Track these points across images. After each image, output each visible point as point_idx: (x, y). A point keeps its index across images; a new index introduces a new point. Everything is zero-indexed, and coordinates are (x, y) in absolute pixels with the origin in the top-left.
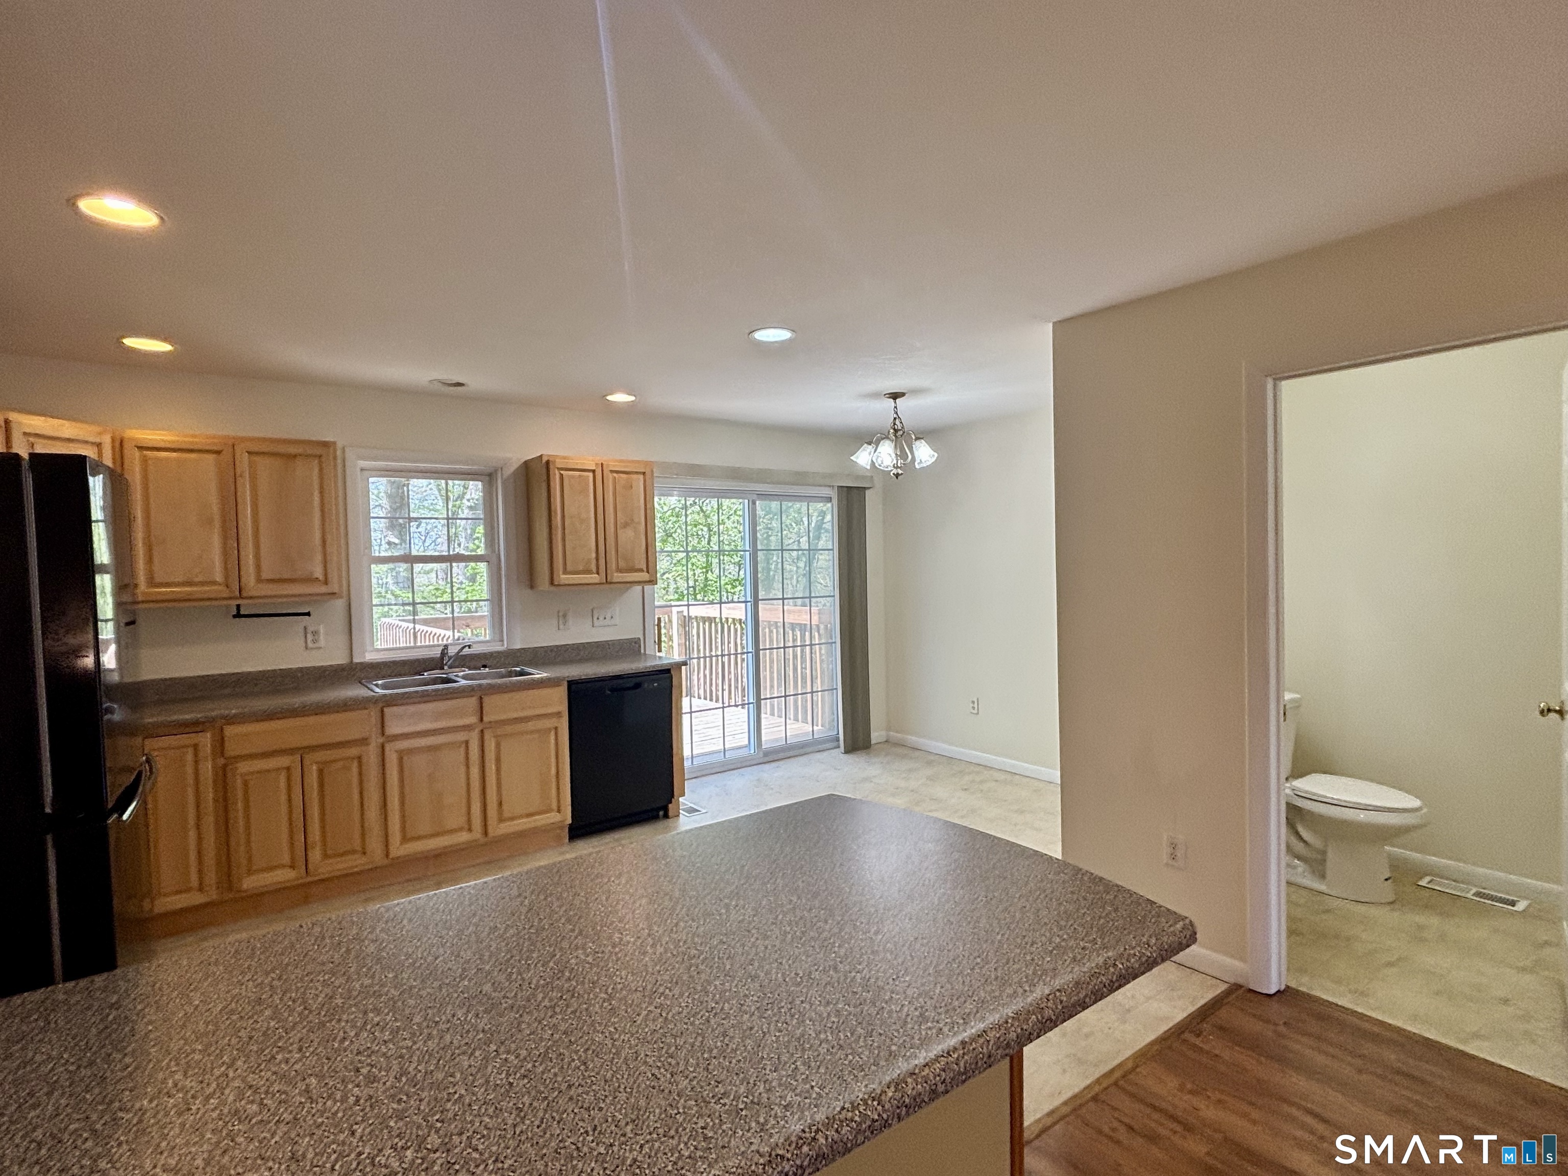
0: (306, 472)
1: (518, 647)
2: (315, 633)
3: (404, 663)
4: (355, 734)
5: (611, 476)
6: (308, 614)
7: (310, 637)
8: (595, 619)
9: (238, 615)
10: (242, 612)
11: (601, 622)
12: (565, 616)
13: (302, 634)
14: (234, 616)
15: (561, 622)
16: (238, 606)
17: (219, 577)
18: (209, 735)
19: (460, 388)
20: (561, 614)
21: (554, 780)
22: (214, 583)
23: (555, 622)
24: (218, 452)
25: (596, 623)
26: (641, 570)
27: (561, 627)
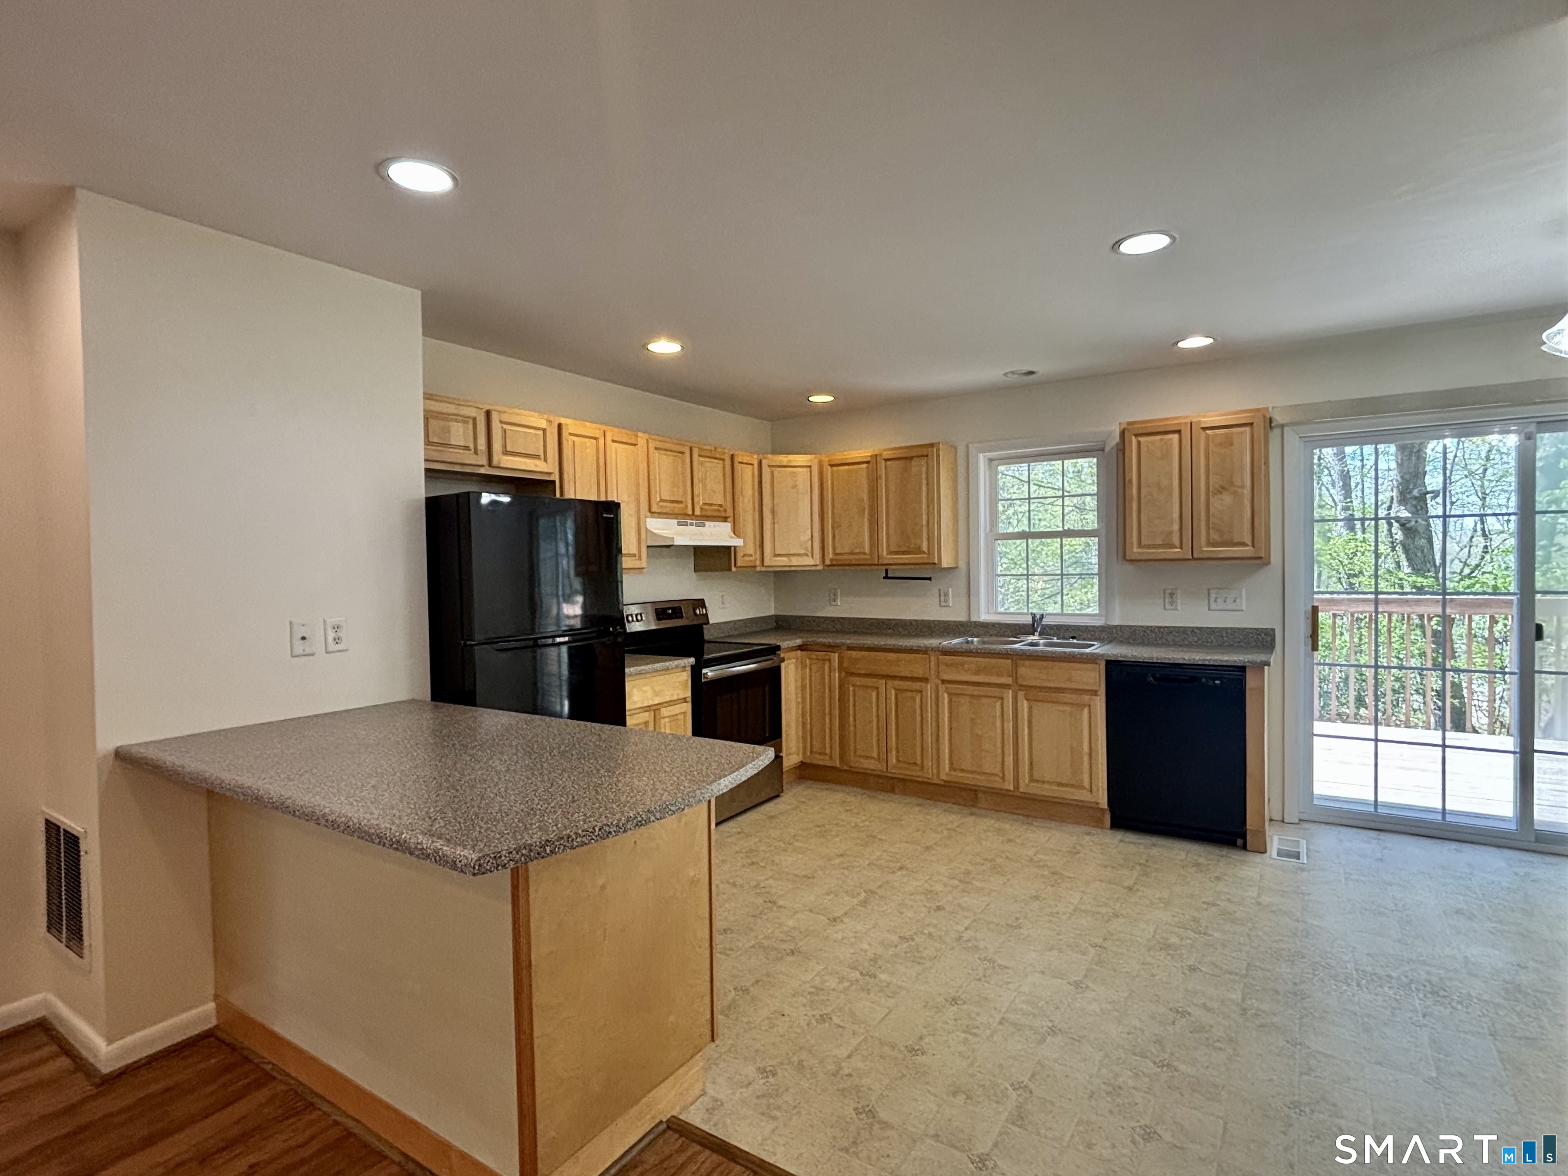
0: (918, 467)
1: (1116, 623)
2: (946, 594)
3: (1008, 626)
4: (919, 672)
5: (1203, 434)
6: (930, 579)
7: (942, 598)
8: (1212, 600)
9: (886, 577)
10: (890, 575)
11: (1221, 604)
12: (1171, 595)
13: (937, 595)
14: (884, 578)
15: (1167, 601)
16: (887, 571)
17: (867, 551)
18: (837, 655)
19: (1031, 377)
20: (1168, 592)
21: (1086, 759)
22: (864, 553)
23: (1161, 601)
24: (868, 462)
25: (1213, 606)
26: (1244, 544)
27: (1168, 606)
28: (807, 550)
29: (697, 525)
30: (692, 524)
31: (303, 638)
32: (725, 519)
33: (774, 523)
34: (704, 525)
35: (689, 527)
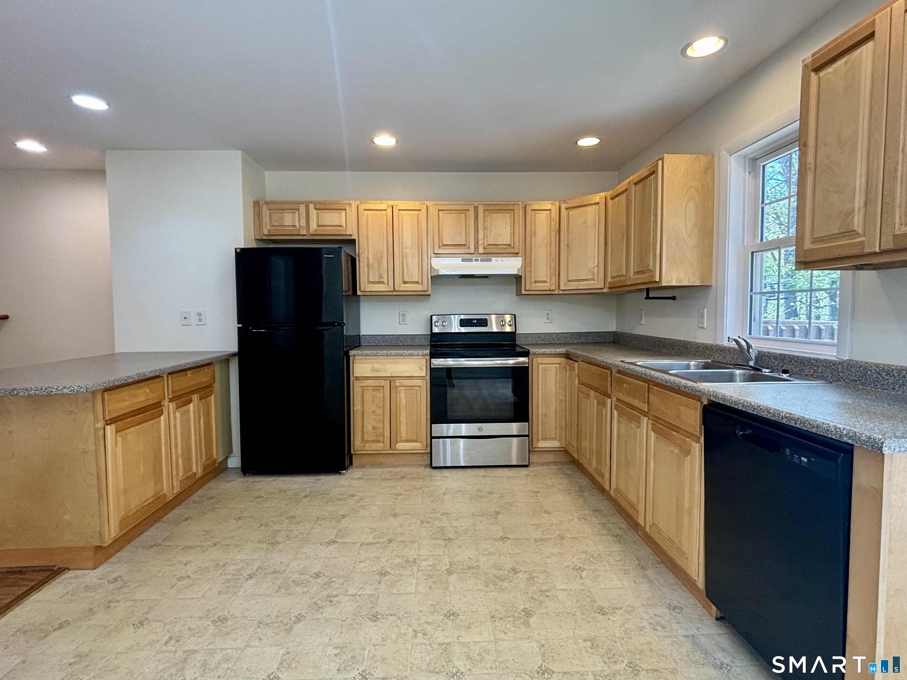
0: (650, 184)
2: (703, 315)
6: (674, 298)
7: (700, 319)
9: (648, 298)
10: (650, 296)
13: (697, 316)
16: (648, 291)
17: (624, 273)
18: (577, 364)
22: (623, 275)
24: (627, 190)
28: (594, 274)
29: (482, 260)
30: (477, 260)
31: (185, 318)
32: (516, 254)
33: (568, 255)
34: (490, 260)
35: (474, 262)
